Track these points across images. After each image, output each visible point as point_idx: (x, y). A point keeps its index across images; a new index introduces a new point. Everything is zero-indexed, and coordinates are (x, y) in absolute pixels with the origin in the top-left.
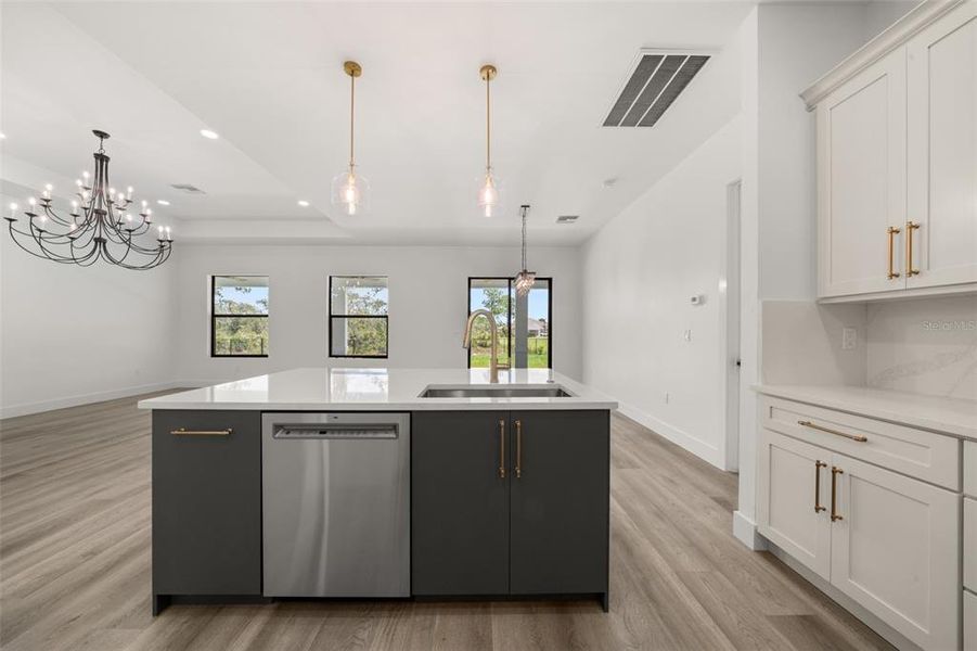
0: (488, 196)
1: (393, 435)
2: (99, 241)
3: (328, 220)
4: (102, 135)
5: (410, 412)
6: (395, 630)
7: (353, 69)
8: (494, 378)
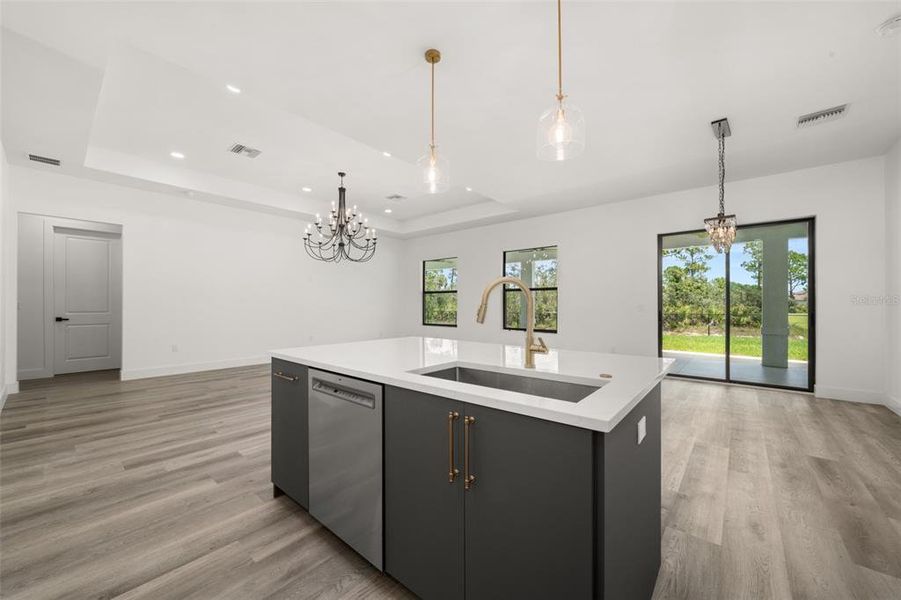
0: (559, 134)
1: (370, 405)
2: (341, 245)
3: (490, 200)
4: (342, 174)
5: (383, 385)
6: (367, 596)
7: (433, 56)
8: (530, 363)
